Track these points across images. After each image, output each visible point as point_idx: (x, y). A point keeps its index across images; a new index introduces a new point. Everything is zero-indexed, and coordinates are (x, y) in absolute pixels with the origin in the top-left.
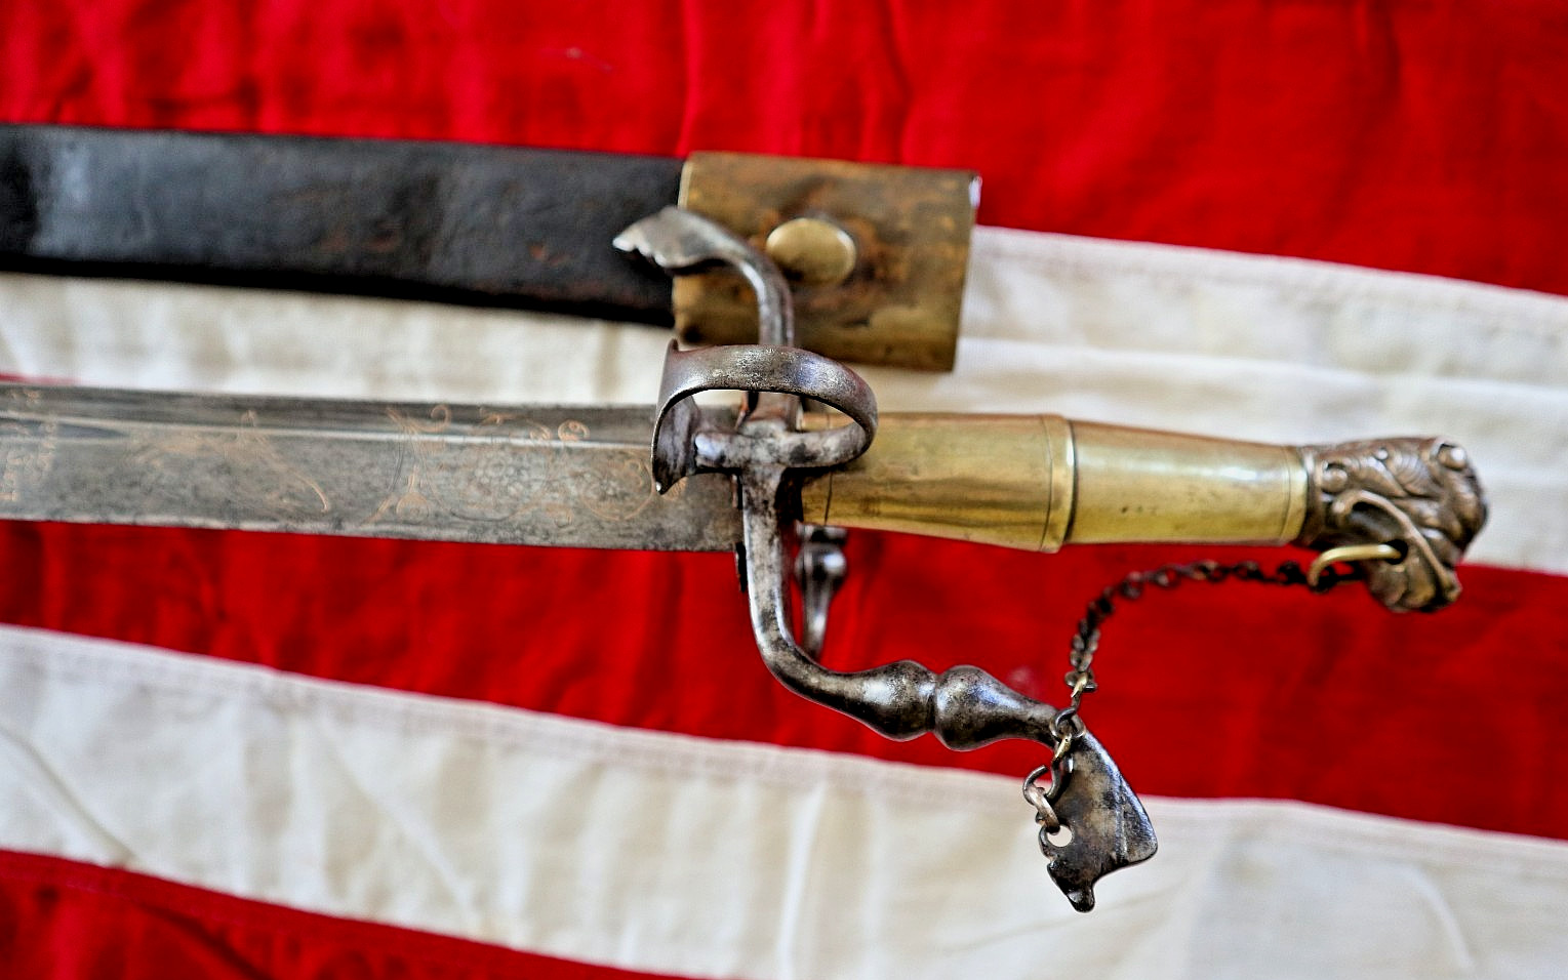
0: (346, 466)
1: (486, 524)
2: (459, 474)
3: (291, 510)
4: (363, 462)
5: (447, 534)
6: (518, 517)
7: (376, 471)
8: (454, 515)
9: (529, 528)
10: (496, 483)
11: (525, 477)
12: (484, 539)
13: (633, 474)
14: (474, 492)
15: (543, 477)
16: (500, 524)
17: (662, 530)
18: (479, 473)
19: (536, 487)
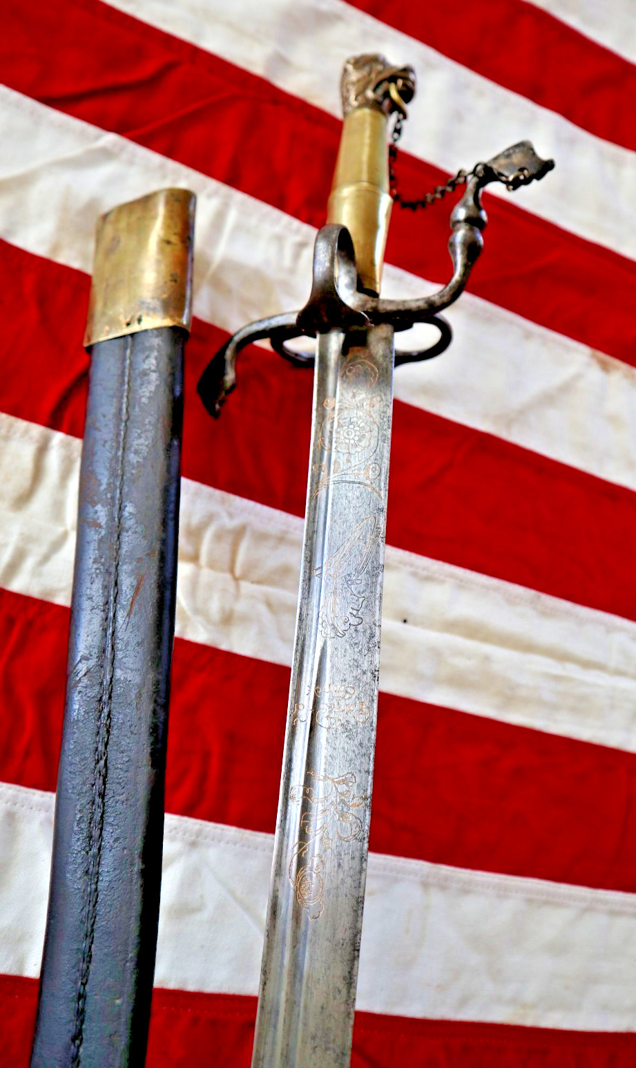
0: (347, 510)
1: (380, 435)
2: (352, 451)
3: (373, 537)
4: (344, 501)
5: (387, 454)
6: (377, 420)
7: (350, 494)
8: (375, 451)
9: (382, 414)
10: (358, 433)
11: (355, 419)
12: (390, 436)
13: (354, 371)
14: (364, 443)
15: (355, 411)
16: (380, 428)
17: (383, 355)
18: (352, 442)
19: (360, 413)
